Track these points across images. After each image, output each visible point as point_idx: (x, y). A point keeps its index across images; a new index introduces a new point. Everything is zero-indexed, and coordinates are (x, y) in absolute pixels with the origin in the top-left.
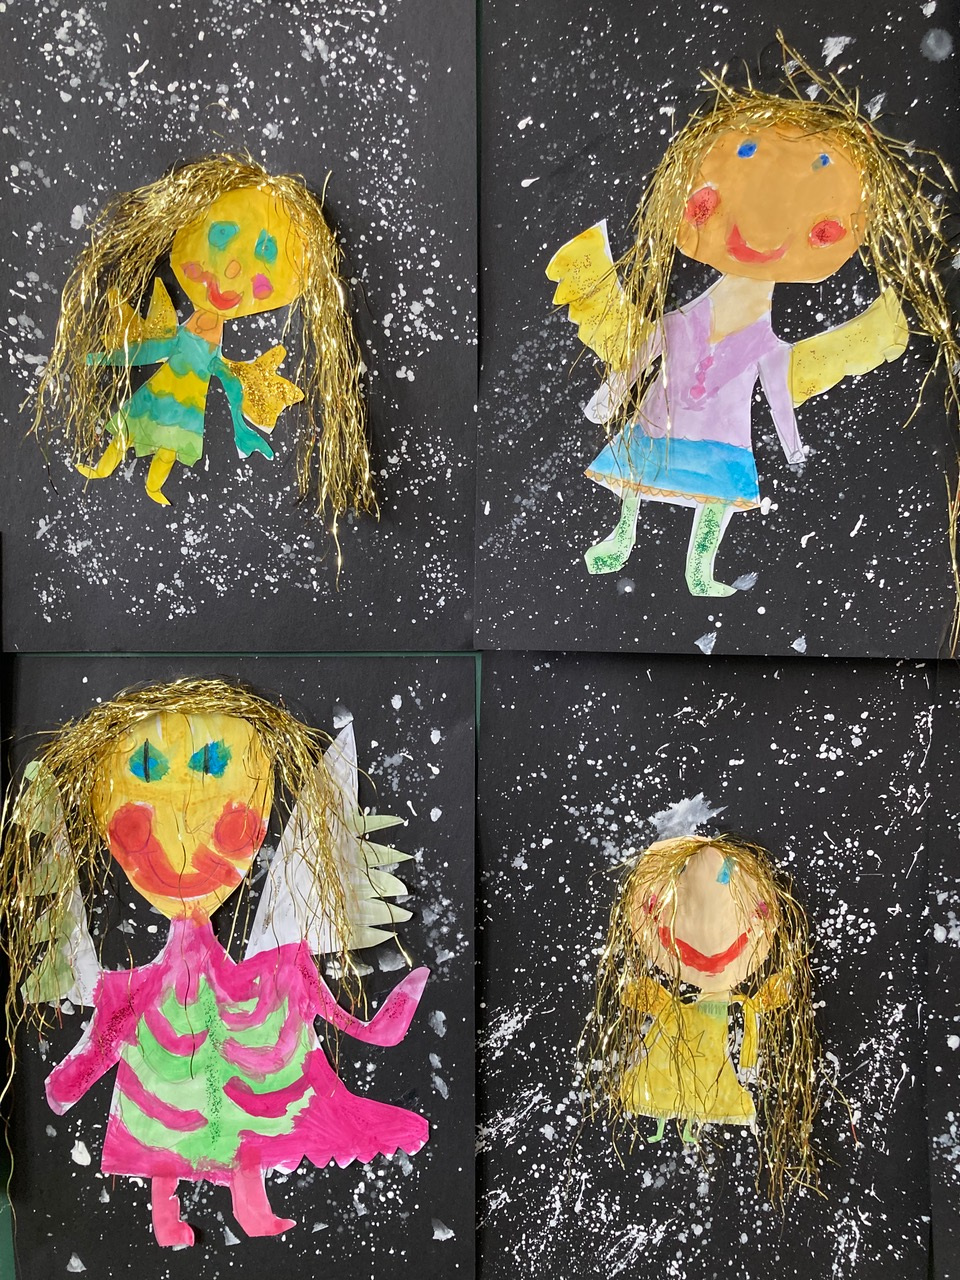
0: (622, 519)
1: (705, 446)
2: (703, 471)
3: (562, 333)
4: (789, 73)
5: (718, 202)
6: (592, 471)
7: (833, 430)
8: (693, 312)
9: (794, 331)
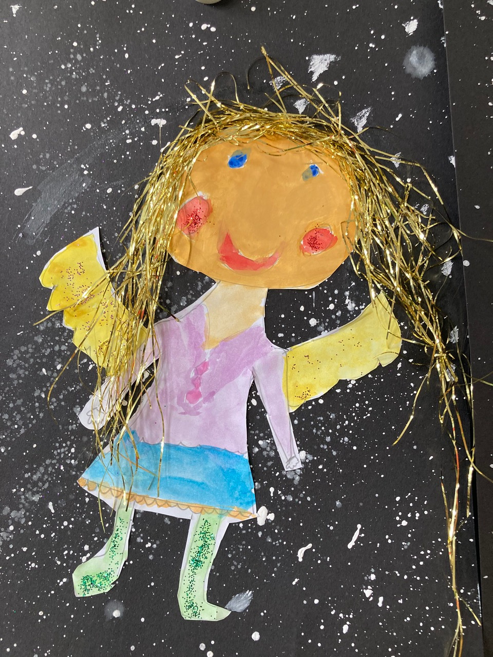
0: (115, 532)
1: (201, 452)
2: (199, 479)
3: (57, 338)
4: (276, 88)
5: (210, 211)
6: (87, 479)
7: (329, 434)
8: (188, 319)
9: (288, 336)
